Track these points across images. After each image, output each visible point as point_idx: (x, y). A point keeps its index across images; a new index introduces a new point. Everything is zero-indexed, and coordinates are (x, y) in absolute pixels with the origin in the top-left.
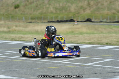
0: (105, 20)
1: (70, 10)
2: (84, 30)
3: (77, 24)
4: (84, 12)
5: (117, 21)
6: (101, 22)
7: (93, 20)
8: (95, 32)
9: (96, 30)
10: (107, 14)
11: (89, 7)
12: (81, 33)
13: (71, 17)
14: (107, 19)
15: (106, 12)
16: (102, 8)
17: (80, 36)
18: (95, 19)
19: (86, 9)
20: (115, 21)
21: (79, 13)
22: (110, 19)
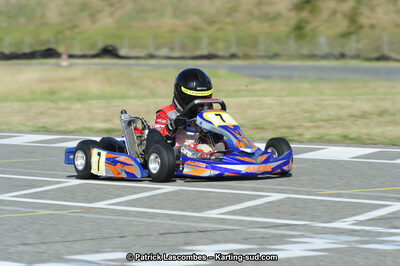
0: (164, 52)
1: (43, 16)
2: (94, 86)
3: (70, 66)
4: (94, 22)
5: (205, 52)
6: (152, 57)
7: (122, 52)
8: (132, 93)
9: (133, 84)
10: (173, 31)
11: (111, 5)
12: (82, 98)
13: (48, 42)
14: (172, 49)
15: (168, 22)
16: (154, 11)
17: (78, 106)
18: (132, 48)
19: (99, 11)
20: (198, 53)
21: (75, 26)
22: (183, 47)
